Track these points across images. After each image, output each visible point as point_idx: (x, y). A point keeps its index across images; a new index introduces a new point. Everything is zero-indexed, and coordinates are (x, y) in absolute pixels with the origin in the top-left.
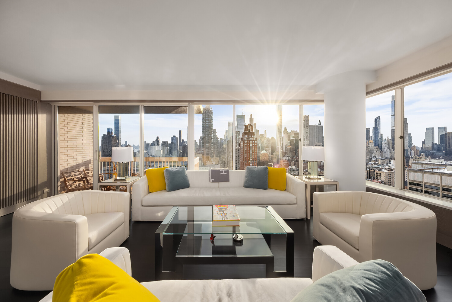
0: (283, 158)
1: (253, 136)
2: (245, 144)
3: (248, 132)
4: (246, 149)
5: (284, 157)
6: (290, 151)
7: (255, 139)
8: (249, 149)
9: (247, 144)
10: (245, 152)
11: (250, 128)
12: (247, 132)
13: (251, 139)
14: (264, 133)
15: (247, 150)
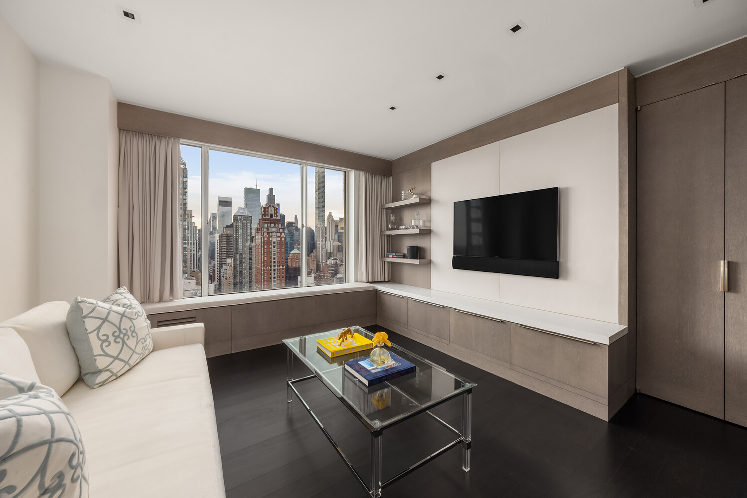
0: (326, 261)
1: (278, 226)
2: (264, 238)
3: (269, 217)
4: (266, 247)
5: (328, 261)
6: (338, 251)
7: (281, 230)
8: (271, 247)
9: (268, 238)
10: (264, 251)
11: (273, 212)
12: (267, 217)
13: (274, 230)
14: (293, 220)
15: (268, 248)
